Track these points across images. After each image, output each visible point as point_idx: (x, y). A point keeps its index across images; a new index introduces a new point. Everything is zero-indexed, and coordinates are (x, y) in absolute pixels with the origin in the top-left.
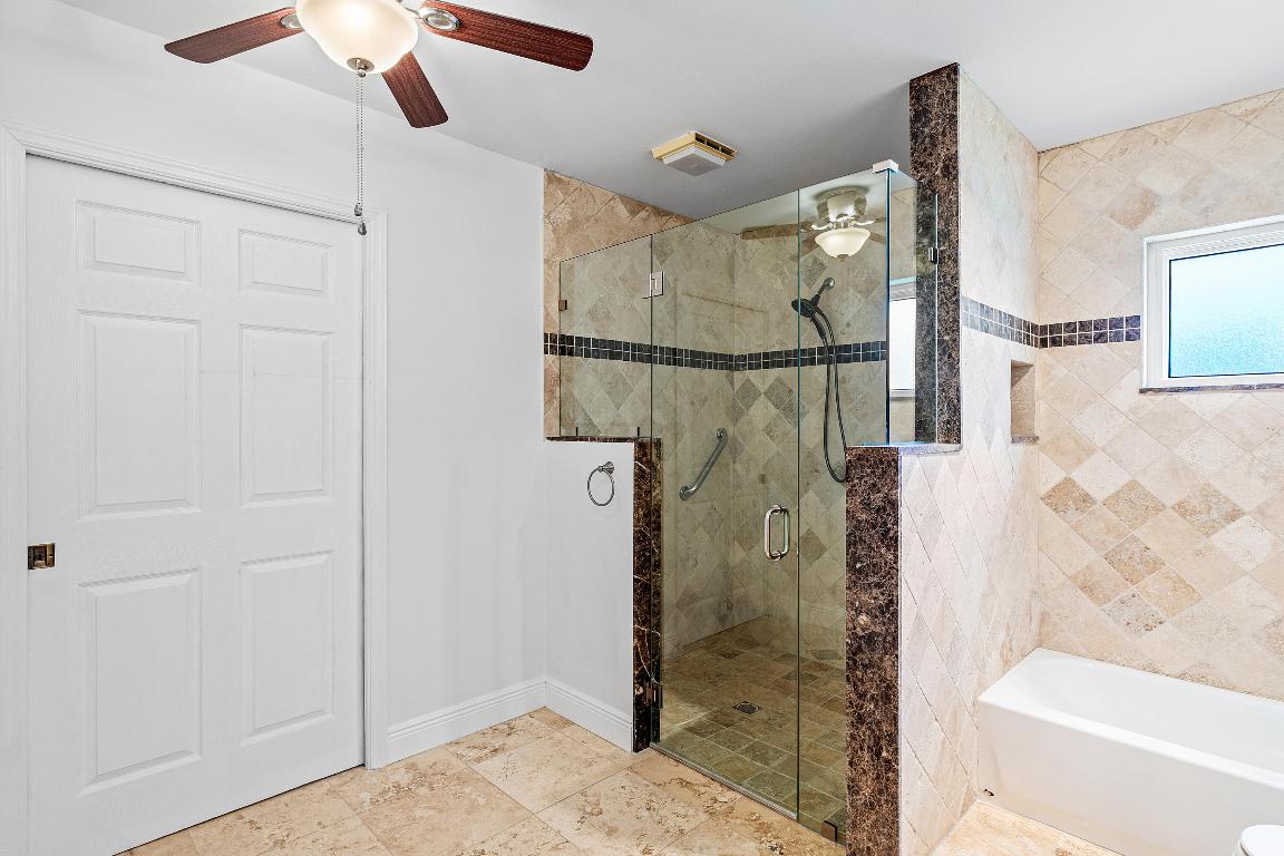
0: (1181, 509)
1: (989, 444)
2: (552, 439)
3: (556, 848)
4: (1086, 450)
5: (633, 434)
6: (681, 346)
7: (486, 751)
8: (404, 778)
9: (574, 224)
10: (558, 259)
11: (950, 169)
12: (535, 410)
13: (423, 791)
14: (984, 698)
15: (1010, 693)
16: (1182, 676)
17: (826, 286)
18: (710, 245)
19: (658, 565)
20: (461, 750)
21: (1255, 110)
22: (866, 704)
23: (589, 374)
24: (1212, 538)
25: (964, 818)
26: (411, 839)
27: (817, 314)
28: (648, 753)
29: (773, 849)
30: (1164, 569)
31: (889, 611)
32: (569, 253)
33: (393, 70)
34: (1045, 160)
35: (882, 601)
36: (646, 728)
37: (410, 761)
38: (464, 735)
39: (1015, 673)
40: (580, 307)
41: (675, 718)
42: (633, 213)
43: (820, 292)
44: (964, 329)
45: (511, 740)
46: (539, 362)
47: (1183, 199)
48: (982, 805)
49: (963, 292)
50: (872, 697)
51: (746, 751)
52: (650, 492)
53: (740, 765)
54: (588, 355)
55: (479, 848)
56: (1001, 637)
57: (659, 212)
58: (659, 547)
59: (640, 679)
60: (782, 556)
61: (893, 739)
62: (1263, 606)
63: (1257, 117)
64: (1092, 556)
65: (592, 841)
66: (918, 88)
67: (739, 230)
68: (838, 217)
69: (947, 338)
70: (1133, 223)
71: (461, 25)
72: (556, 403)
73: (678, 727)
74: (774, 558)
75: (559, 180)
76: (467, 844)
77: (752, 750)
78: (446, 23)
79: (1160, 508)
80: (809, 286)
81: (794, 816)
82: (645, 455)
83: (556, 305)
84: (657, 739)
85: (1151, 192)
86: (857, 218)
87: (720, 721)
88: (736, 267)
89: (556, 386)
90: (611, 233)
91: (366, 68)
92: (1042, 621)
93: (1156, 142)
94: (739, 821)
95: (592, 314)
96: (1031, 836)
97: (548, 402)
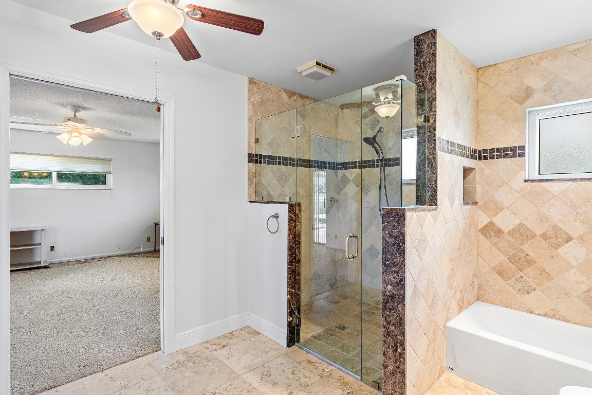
0: (543, 236)
1: (452, 206)
2: (251, 202)
3: (249, 391)
4: (499, 209)
5: (288, 200)
6: (312, 159)
7: (219, 346)
8: (181, 358)
9: (262, 103)
10: (254, 119)
11: (432, 78)
12: (244, 189)
13: (190, 364)
14: (449, 324)
15: (462, 322)
16: (544, 315)
17: (380, 130)
18: (327, 111)
19: (299, 261)
20: (209, 345)
21: (578, 49)
22: (391, 327)
23: (269, 172)
24: (558, 250)
25: (439, 380)
26: (183, 386)
27: (375, 144)
28: (294, 348)
29: (349, 393)
30: (536, 265)
31: (401, 284)
32: (260, 116)
33: (174, 36)
34: (481, 72)
35: (398, 279)
36: (293, 336)
37: (185, 351)
38: (210, 338)
39: (465, 313)
40: (264, 141)
41: (307, 331)
42: (290, 97)
43: (377, 133)
44: (439, 153)
45: (232, 341)
46: (245, 167)
47: (545, 90)
48: (447, 374)
49: (438, 135)
50: (393, 324)
51: (339, 348)
52: (295, 227)
53: (336, 354)
54: (268, 164)
55: (214, 391)
56: (458, 295)
57: (302, 97)
58: (300, 253)
59: (291, 313)
60: (354, 257)
61: (403, 343)
62: (582, 283)
63: (579, 52)
64: (502, 258)
65: (266, 389)
66: (418, 40)
67: (339, 105)
68: (385, 99)
69: (431, 157)
70: (522, 101)
71: (203, 15)
72: (253, 186)
73: (309, 336)
74: (350, 258)
75: (255, 83)
76: (209, 389)
77: (342, 347)
78: (196, 15)
79: (533, 236)
80: (372, 130)
81: (360, 378)
82: (293, 210)
83: (253, 141)
84: (298, 341)
85: (530, 87)
86: (394, 99)
87: (329, 333)
88: (339, 121)
89: (253, 178)
90: (279, 106)
91: (160, 36)
92: (479, 288)
93: (532, 64)
94: (334, 380)
95: (270, 144)
96: (470, 389)
97: (250, 185)
